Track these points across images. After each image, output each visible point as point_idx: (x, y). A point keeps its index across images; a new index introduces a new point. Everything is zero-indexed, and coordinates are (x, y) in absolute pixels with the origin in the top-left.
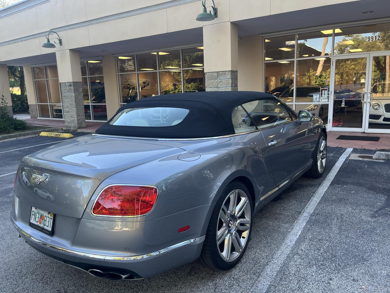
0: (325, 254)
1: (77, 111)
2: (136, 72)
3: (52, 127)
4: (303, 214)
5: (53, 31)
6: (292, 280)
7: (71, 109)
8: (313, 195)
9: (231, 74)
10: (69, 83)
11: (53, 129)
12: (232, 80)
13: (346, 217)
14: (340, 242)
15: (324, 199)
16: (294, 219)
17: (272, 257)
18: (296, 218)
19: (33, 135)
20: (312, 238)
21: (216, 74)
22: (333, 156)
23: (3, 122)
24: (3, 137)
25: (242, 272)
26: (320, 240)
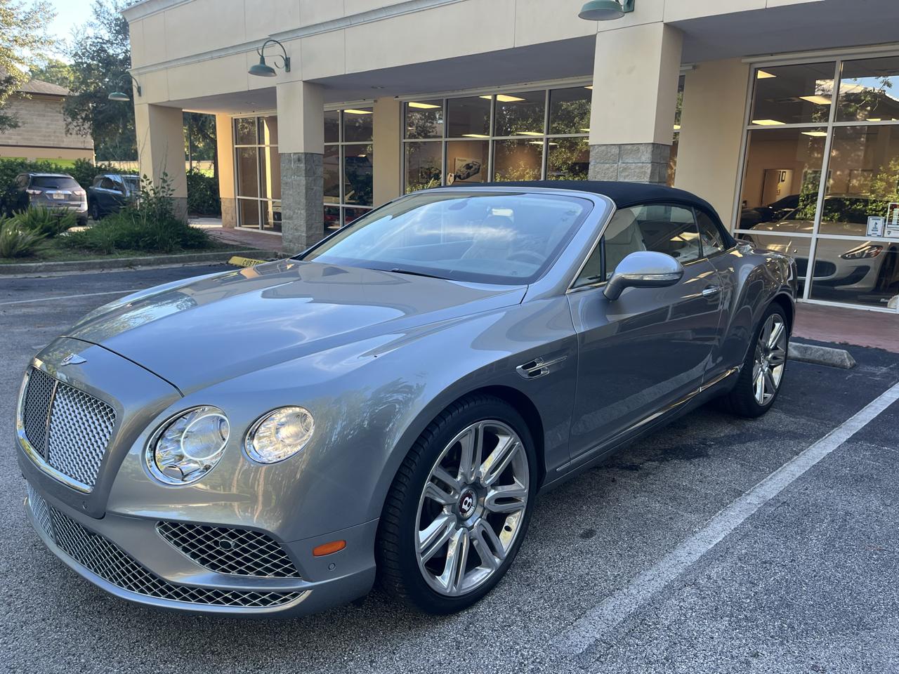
0: (765, 597)
1: (307, 216)
2: (443, 140)
3: (257, 248)
4: (748, 497)
5: (273, 39)
6: (656, 639)
7: (296, 211)
8: (792, 458)
9: (652, 151)
10: (297, 155)
11: (257, 253)
12: (652, 165)
13: (857, 521)
14: (815, 576)
15: (818, 472)
16: (719, 504)
17: (629, 581)
18: (724, 506)
19: (217, 261)
20: (746, 554)
21: (615, 151)
22: (887, 373)
23: (161, 230)
24: (159, 259)
25: (545, 600)
26: (765, 563)
